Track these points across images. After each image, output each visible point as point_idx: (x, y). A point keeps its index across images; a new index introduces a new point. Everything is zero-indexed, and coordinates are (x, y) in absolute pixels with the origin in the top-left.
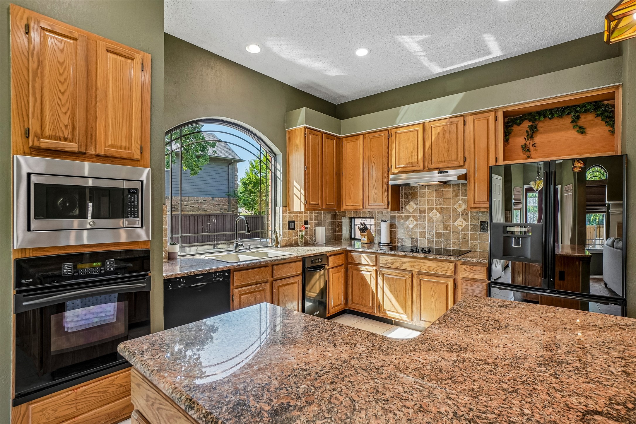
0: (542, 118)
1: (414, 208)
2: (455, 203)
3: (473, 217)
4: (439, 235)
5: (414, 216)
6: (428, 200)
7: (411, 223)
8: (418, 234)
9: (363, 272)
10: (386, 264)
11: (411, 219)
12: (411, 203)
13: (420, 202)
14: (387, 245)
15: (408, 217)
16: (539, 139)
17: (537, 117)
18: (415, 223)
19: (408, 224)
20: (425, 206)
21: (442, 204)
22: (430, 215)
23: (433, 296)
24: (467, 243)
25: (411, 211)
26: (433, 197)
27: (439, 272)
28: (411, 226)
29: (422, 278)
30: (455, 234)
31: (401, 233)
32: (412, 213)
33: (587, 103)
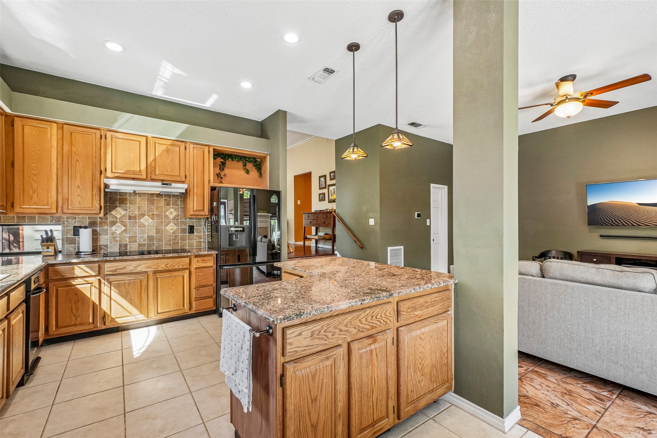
0: (230, 159)
1: (122, 214)
2: (167, 211)
3: (182, 222)
4: (151, 238)
5: (122, 221)
6: (138, 206)
7: (118, 229)
8: (128, 239)
9: (77, 286)
10: (115, 270)
11: (118, 224)
12: (118, 209)
13: (129, 208)
14: (90, 253)
15: (113, 223)
16: (227, 171)
17: (227, 158)
18: (123, 228)
19: (114, 230)
20: (135, 213)
21: (154, 211)
22: (142, 220)
23: (170, 289)
24: (178, 243)
25: (118, 216)
26: (145, 204)
27: (176, 267)
28: (118, 232)
29: (158, 275)
30: (167, 236)
31: (104, 240)
32: (119, 219)
33: (252, 157)
